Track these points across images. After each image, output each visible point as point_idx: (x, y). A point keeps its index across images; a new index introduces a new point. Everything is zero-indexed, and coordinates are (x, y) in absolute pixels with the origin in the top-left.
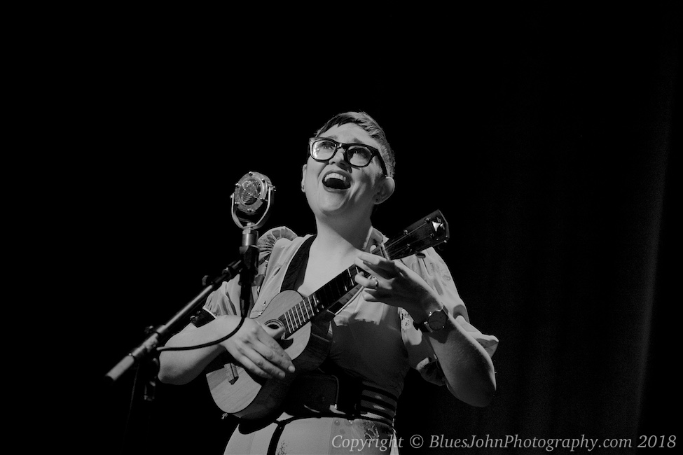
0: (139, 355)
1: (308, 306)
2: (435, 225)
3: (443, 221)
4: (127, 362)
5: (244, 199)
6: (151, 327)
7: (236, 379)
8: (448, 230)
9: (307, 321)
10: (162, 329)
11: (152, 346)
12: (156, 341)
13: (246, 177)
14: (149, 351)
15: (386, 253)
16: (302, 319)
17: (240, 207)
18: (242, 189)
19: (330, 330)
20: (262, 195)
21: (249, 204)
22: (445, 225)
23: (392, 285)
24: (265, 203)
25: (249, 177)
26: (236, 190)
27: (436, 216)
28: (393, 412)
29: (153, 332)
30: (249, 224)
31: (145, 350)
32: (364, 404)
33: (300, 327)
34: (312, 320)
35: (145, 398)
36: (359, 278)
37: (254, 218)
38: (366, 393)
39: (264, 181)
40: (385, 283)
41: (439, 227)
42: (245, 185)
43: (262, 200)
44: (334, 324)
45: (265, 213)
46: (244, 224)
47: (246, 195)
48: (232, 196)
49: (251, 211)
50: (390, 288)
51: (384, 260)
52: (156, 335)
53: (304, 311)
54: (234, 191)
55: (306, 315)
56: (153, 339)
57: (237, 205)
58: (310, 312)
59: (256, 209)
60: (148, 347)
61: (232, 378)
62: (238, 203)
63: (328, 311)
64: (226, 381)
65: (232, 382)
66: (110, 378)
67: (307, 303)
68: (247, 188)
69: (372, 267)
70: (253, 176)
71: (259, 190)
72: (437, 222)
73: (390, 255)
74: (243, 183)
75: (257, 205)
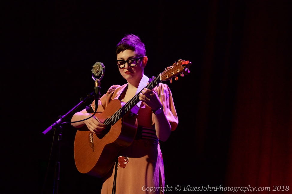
0: (55, 125)
4: (50, 128)
14: (58, 124)
17: (94, 74)
18: (95, 68)
20: (101, 70)
21: (97, 73)
25: (97, 64)
29: (60, 117)
30: (97, 79)
35: (58, 140)
37: (98, 77)
39: (101, 65)
43: (101, 71)
45: (102, 76)
47: (96, 70)
48: (92, 71)
49: (97, 75)
54: (92, 69)
56: (60, 120)
66: (43, 134)
71: (100, 68)
74: (95, 66)
75: (99, 73)
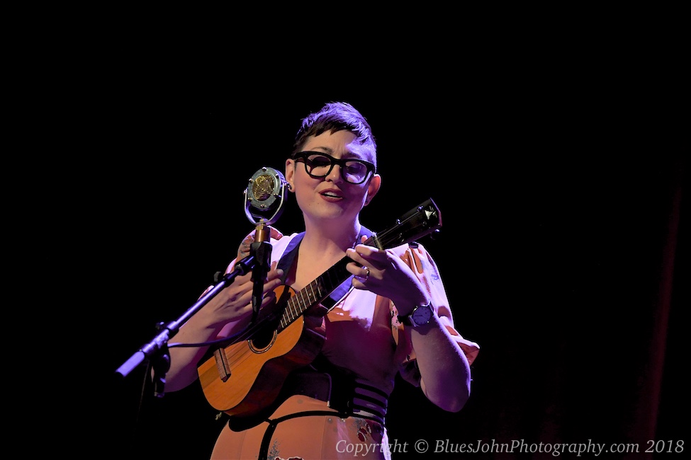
0: (150, 351)
1: (301, 299)
2: (428, 213)
3: (435, 209)
4: (137, 358)
5: (257, 195)
6: (162, 323)
7: (228, 376)
8: (440, 218)
9: (300, 315)
10: (172, 325)
11: (163, 342)
12: (167, 337)
13: (260, 172)
14: (159, 347)
15: (379, 243)
16: (294, 313)
17: (253, 203)
18: (255, 185)
19: (324, 324)
20: (276, 191)
21: (261, 200)
22: (437, 213)
23: (383, 275)
24: (278, 199)
25: (263, 172)
26: (249, 185)
27: (429, 205)
28: (384, 410)
29: (164, 328)
30: (262, 220)
31: (156, 346)
32: (357, 401)
33: (293, 321)
34: (305, 313)
35: (155, 395)
36: (350, 267)
37: (267, 214)
38: (358, 390)
39: (277, 177)
40: (376, 273)
41: (431, 216)
42: (259, 180)
43: (276, 196)
44: (327, 320)
45: (278, 209)
46: (257, 220)
47: (259, 191)
48: (246, 192)
49: (264, 207)
50: (380, 278)
51: (377, 250)
52: (167, 331)
53: (297, 305)
54: (247, 186)
55: (298, 309)
56: (164, 334)
57: (250, 201)
58: (302, 306)
59: (270, 205)
60: (159, 344)
61: (224, 375)
62: (251, 199)
63: (321, 305)
64: (219, 379)
65: (225, 380)
66: (120, 374)
67: (300, 297)
68: (261, 184)
69: (364, 257)
70: (266, 172)
71: (273, 185)
72: (430, 211)
73: (382, 244)
74: (257, 178)
75: (271, 201)
